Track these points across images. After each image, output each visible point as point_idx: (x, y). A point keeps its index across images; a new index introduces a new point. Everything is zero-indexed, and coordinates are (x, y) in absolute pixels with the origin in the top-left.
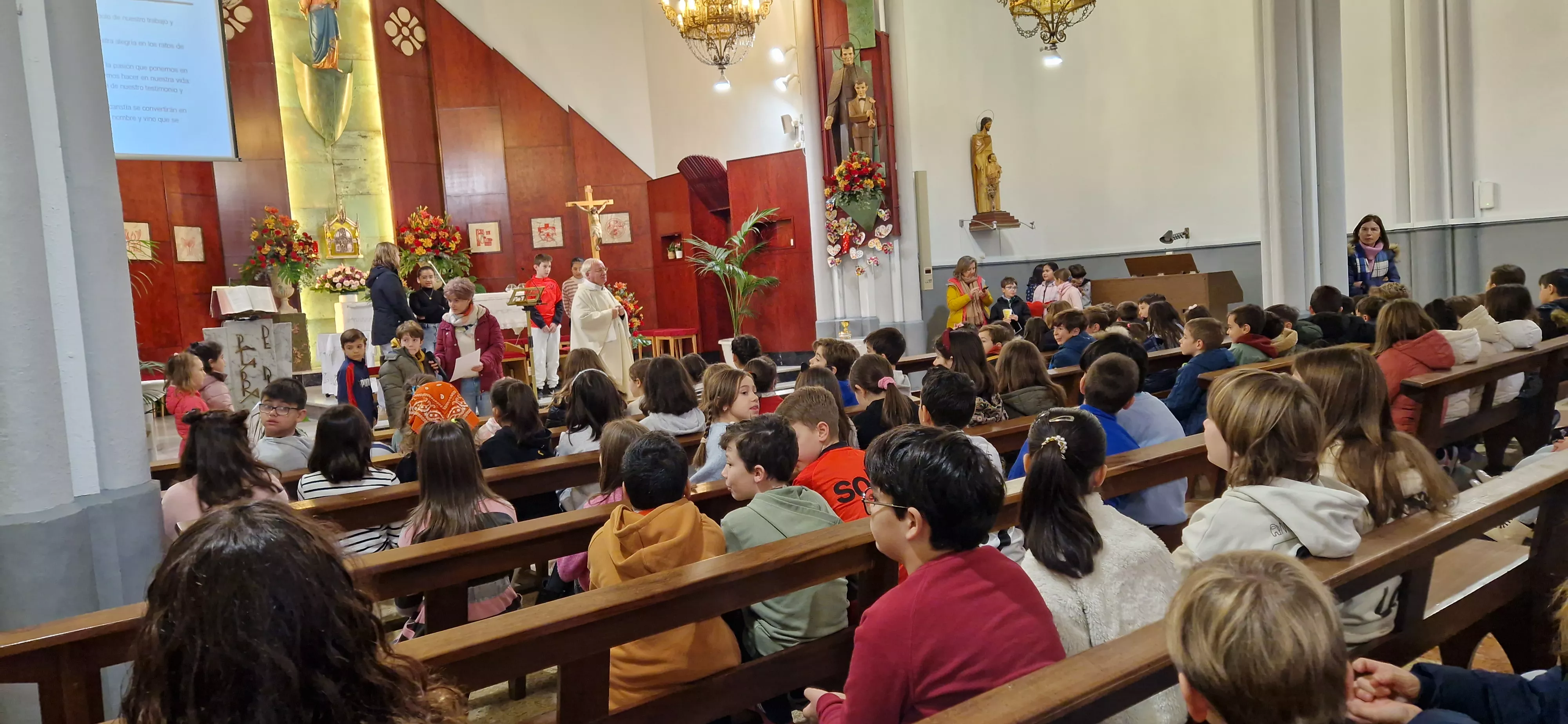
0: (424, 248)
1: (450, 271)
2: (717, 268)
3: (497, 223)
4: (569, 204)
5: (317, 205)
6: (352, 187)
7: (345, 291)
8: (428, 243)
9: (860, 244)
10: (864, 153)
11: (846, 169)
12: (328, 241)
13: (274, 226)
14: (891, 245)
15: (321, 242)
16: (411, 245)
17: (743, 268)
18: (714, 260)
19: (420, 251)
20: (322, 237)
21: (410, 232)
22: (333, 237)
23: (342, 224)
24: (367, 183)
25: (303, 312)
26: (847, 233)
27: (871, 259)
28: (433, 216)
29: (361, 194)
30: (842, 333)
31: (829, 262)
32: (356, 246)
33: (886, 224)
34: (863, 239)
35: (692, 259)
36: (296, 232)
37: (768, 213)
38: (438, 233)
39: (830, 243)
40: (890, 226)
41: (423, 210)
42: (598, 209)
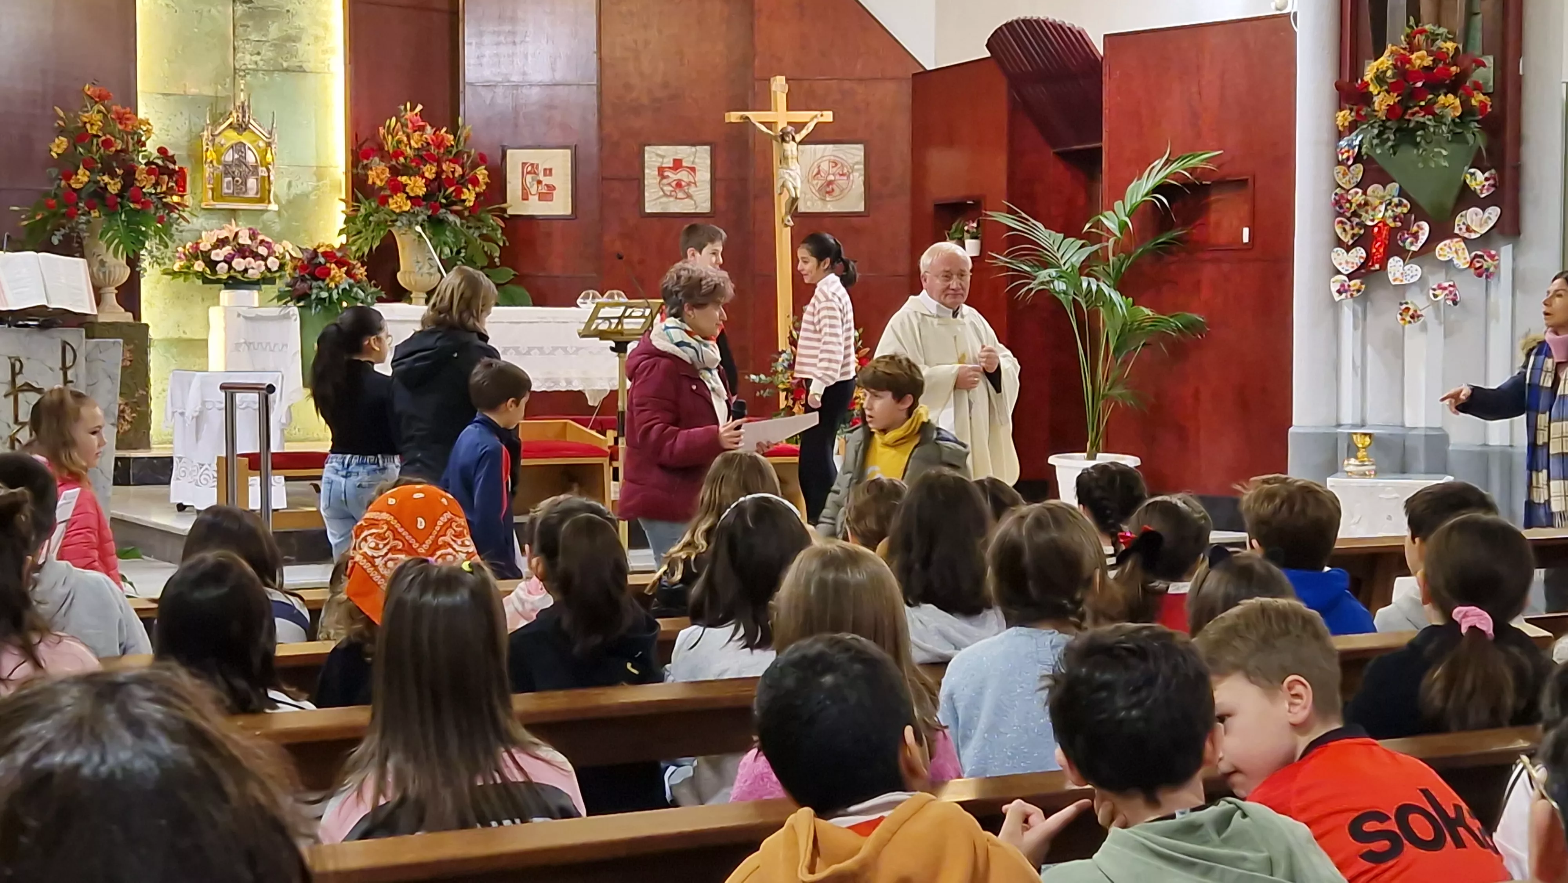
0: (409, 197)
1: (458, 252)
2: (1060, 285)
3: (568, 152)
4: (734, 117)
5: (193, 91)
6: (268, 53)
7: (234, 283)
8: (417, 186)
9: (1414, 248)
10: (1442, 30)
11: (1395, 66)
12: (208, 170)
13: (100, 129)
14: (1492, 257)
15: (194, 170)
16: (381, 189)
17: (1122, 287)
18: (1052, 266)
19: (398, 203)
20: (198, 159)
21: (382, 159)
22: (219, 162)
23: (240, 134)
24: (301, 47)
25: (144, 321)
26: (1383, 222)
27: (1440, 287)
28: (432, 127)
29: (286, 70)
30: (1353, 461)
31: (1334, 288)
32: (265, 184)
33: (1483, 204)
34: (1423, 237)
35: (1002, 260)
36: (144, 145)
37: (1194, 162)
38: (439, 166)
39: (1340, 243)
40: (1494, 212)
41: (412, 113)
42: (798, 131)
